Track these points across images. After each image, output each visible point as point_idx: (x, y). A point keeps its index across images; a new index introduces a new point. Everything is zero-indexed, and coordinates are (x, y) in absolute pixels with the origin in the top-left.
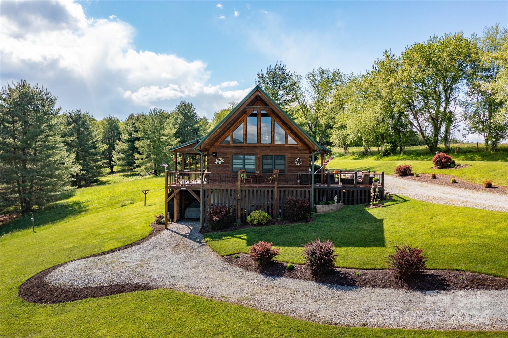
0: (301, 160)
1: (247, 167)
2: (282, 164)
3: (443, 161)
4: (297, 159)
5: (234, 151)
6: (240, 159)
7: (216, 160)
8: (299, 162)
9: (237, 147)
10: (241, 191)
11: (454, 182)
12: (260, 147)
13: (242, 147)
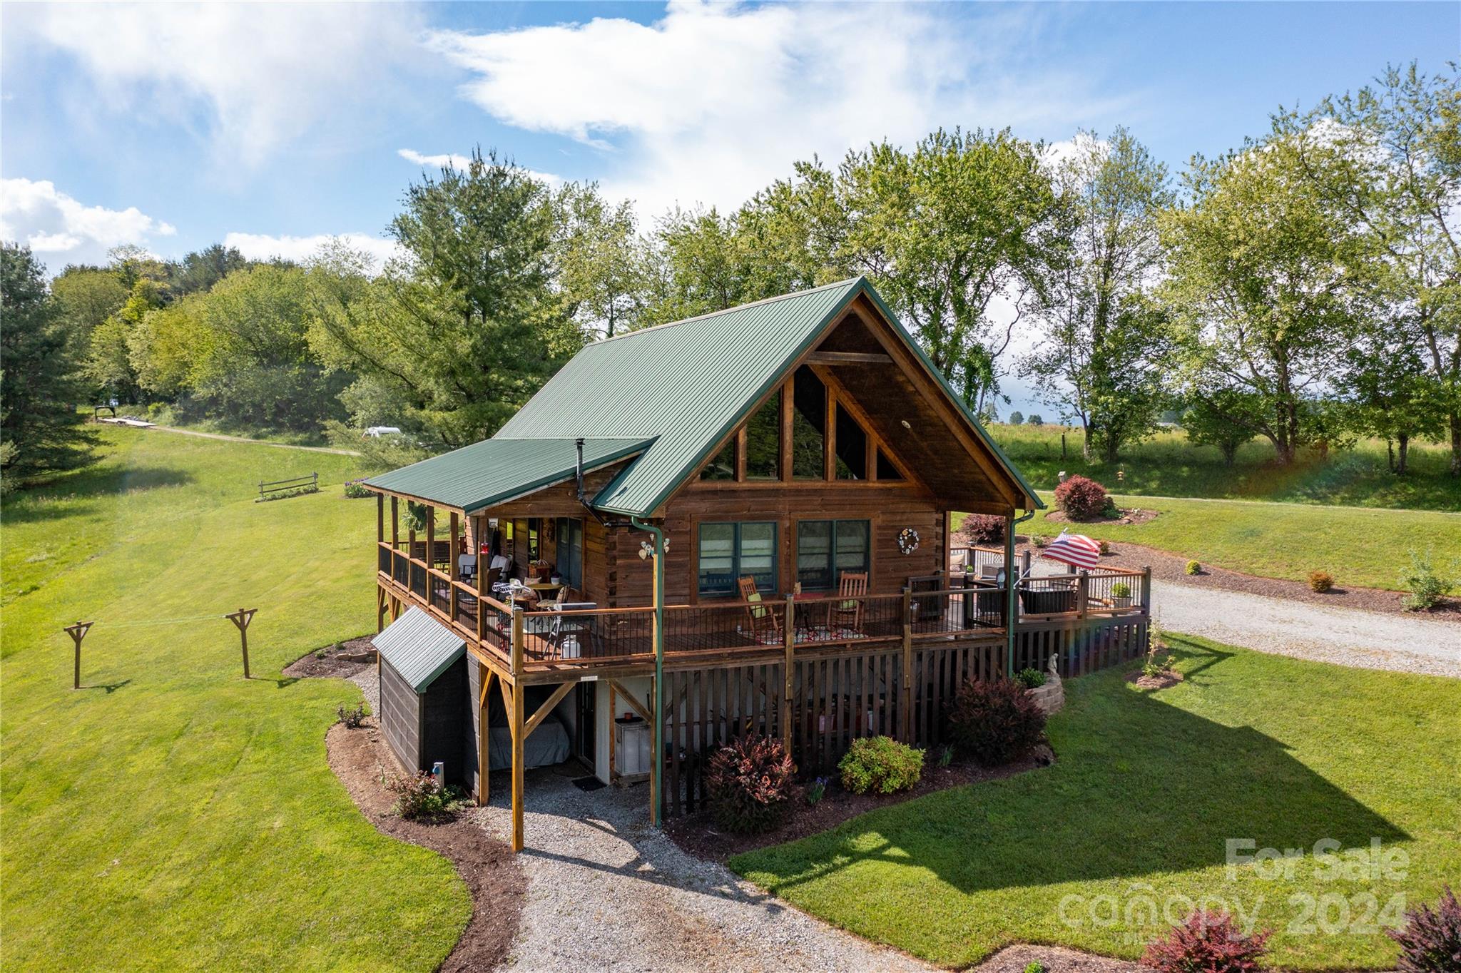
0: (915, 534)
1: (746, 564)
2: (858, 550)
3: (1090, 500)
4: (905, 532)
5: (704, 507)
6: (722, 537)
7: (643, 543)
8: (912, 540)
9: (715, 492)
10: (798, 666)
11: (1197, 570)
12: (790, 490)
13: (734, 491)
